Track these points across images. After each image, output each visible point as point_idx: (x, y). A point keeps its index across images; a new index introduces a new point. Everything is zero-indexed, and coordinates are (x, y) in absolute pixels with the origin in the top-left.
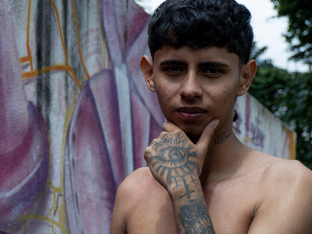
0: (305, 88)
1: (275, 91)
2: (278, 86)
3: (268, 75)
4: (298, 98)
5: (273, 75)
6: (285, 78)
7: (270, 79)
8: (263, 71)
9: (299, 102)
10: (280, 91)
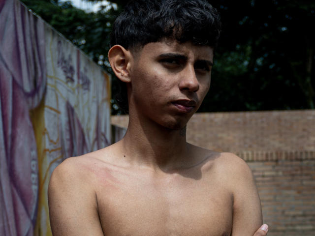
0: (100, 26)
1: (75, 27)
2: (78, 23)
3: (70, 15)
4: (95, 34)
5: (73, 15)
6: (83, 17)
7: (71, 18)
8: (65, 12)
9: (95, 37)
10: (79, 28)
